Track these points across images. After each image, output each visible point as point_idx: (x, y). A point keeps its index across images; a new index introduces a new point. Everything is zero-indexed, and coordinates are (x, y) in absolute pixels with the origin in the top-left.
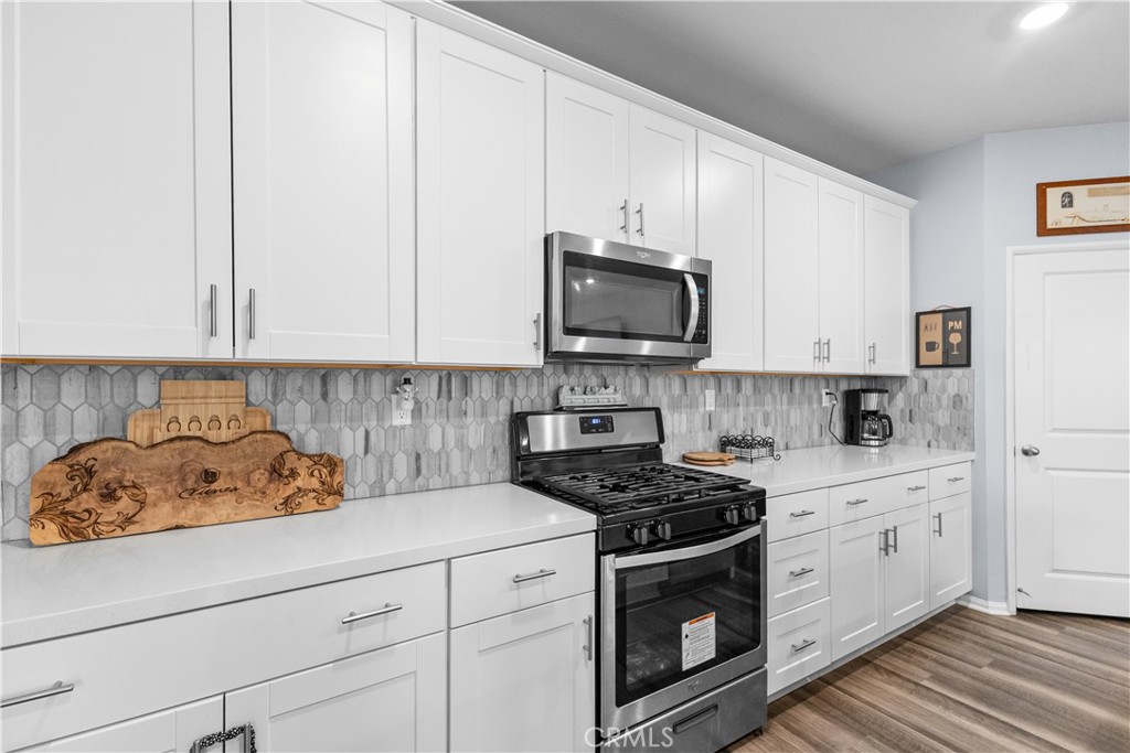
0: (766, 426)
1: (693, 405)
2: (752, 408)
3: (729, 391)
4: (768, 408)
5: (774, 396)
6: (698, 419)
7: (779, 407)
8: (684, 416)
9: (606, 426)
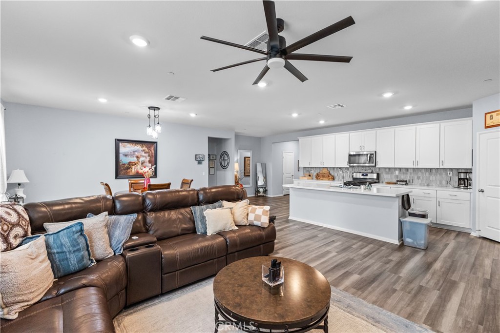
0: (418, 179)
1: (392, 173)
2: (412, 175)
3: (404, 171)
4: (420, 175)
5: (423, 173)
6: (393, 176)
7: (425, 175)
8: (389, 176)
9: (367, 175)
